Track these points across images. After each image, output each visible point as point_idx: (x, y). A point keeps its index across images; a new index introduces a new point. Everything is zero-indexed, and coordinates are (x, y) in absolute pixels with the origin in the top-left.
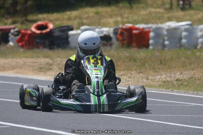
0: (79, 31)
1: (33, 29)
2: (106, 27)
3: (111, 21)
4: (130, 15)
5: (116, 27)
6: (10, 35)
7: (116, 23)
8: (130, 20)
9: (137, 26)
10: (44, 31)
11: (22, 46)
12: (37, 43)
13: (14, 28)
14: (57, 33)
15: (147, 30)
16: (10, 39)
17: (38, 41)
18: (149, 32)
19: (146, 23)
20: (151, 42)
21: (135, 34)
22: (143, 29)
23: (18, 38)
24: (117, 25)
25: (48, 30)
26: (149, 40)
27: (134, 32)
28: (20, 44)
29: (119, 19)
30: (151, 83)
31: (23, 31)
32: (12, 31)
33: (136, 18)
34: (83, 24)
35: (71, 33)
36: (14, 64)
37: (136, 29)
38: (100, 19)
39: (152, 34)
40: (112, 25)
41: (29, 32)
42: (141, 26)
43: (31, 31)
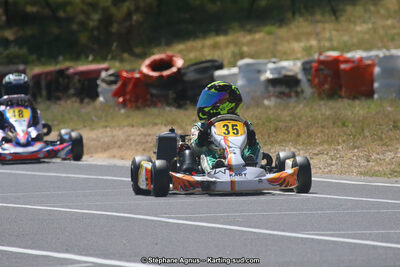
0: (235, 70)
1: (145, 70)
2: (287, 60)
3: (297, 46)
4: (334, 33)
5: (306, 59)
6: (99, 82)
7: (308, 50)
8: (335, 44)
9: (349, 55)
10: (166, 73)
11: (124, 104)
12: (152, 95)
13: (107, 70)
14: (191, 76)
15: (369, 62)
16: (100, 90)
17: (154, 91)
18: (372, 66)
19: (367, 49)
20: (376, 85)
21: (344, 70)
22: (361, 59)
23: (115, 87)
24: (310, 55)
25: (174, 69)
26: (372, 82)
27: (343, 66)
28: (121, 99)
29: (314, 43)
30: (376, 168)
31: (125, 74)
32: (104, 74)
33: (346, 38)
34: (242, 56)
35: (218, 73)
36: (106, 140)
37: (347, 61)
38: (275, 44)
39: (377, 70)
40: (299, 55)
41: (137, 75)
42: (357, 54)
43: (141, 72)
